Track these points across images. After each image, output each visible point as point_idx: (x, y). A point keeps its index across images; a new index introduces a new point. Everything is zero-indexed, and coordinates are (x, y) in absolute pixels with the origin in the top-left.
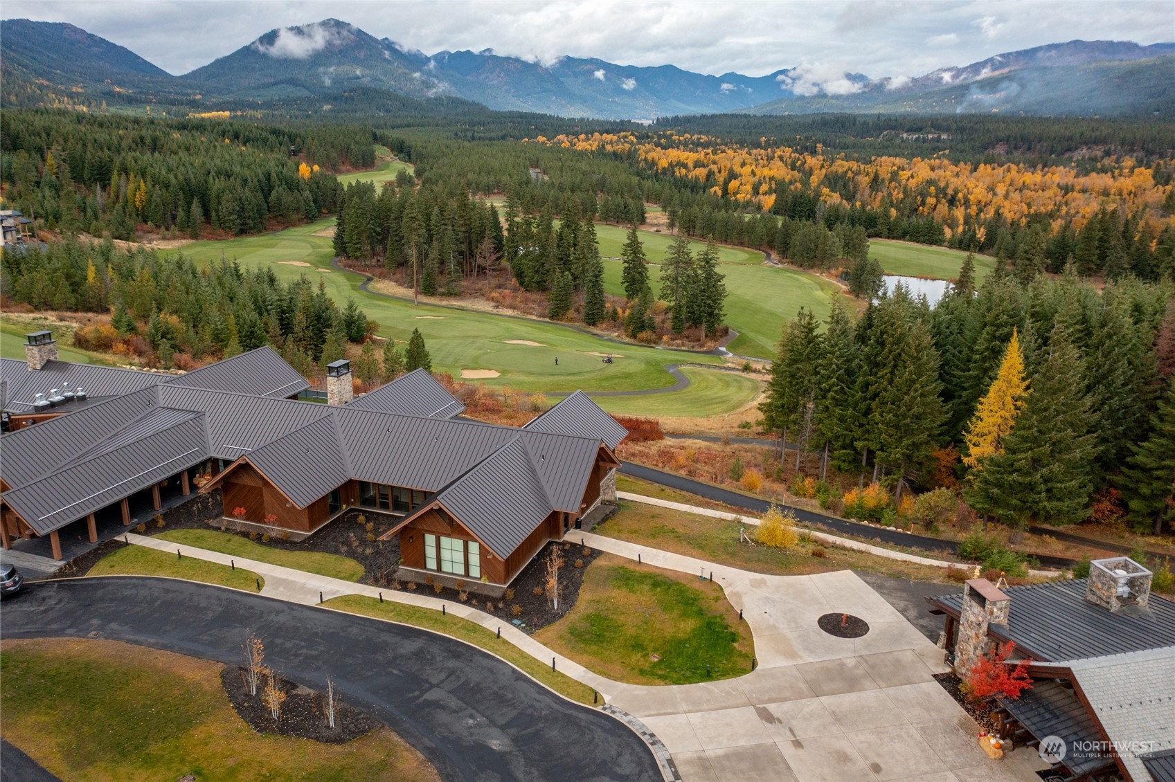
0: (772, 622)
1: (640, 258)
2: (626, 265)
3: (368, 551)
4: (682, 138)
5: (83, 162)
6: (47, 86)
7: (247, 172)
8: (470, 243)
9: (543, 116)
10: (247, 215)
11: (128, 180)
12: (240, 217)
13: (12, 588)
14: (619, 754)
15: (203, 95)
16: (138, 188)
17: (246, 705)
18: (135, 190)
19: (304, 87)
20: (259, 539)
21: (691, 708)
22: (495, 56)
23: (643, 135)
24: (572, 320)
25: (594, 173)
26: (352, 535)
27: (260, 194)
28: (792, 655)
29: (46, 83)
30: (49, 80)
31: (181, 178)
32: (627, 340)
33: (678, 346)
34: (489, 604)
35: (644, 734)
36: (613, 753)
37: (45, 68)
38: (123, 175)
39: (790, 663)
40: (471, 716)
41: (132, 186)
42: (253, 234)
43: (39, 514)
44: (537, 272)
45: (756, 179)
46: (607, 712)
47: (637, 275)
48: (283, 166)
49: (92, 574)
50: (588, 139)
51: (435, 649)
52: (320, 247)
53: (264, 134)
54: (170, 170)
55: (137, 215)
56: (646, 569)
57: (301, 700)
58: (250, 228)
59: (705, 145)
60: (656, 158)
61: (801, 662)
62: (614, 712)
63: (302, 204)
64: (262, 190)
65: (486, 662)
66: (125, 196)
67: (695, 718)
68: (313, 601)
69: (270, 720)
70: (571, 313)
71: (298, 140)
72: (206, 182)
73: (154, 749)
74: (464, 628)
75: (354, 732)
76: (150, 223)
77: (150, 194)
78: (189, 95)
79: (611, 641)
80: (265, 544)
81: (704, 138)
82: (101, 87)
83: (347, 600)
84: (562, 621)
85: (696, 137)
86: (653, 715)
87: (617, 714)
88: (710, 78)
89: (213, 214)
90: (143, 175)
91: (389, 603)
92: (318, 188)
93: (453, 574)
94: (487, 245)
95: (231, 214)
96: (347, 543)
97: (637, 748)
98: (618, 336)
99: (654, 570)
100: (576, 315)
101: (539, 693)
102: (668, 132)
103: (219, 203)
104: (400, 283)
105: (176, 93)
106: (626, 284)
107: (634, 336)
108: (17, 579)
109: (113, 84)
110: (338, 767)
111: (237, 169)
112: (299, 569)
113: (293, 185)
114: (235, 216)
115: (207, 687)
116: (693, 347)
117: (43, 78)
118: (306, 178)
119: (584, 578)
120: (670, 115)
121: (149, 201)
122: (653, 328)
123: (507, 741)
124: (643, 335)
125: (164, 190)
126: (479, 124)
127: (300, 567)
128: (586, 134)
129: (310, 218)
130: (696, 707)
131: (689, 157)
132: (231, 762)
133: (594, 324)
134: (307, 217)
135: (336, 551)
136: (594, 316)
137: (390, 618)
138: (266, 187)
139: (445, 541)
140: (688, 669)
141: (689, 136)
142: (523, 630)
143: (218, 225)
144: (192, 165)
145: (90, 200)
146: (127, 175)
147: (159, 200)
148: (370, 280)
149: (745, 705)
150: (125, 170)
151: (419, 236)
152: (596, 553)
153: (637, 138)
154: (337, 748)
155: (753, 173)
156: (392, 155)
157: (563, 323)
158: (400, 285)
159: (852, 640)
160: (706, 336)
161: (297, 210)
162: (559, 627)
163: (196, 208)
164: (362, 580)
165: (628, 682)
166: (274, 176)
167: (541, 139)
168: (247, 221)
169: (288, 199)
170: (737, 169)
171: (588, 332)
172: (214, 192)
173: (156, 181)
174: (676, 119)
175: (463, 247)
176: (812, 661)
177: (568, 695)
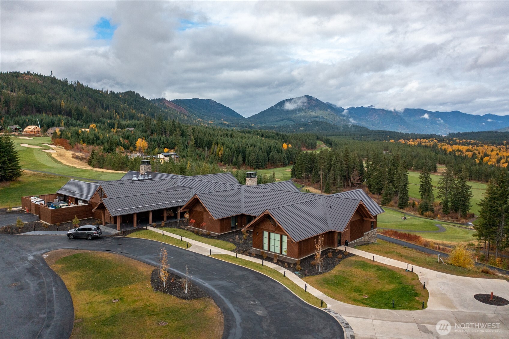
0: (443, 292)
1: (429, 181)
2: (422, 183)
3: (241, 242)
4: (461, 141)
5: (204, 140)
6: (201, 121)
7: (262, 145)
8: (348, 173)
9: (394, 132)
10: (259, 161)
11: (218, 146)
12: (257, 162)
13: (96, 235)
14: (324, 328)
15: (255, 124)
16: (220, 149)
17: (156, 281)
18: (219, 150)
19: (293, 121)
20: (197, 233)
21: (377, 318)
22: (374, 109)
23: (441, 140)
24: (392, 206)
25: (414, 152)
26: (237, 236)
27: (266, 154)
28: (452, 307)
29: (201, 120)
30: (202, 119)
31: (236, 146)
32: (419, 216)
33: (445, 220)
34: (286, 264)
35: (343, 323)
36: (321, 327)
37: (202, 115)
38: (216, 145)
39: (449, 310)
40: (254, 301)
41: (218, 148)
42: (261, 169)
43: (114, 208)
44: (377, 184)
45: (499, 157)
46: (326, 311)
47: (427, 188)
48: (276, 144)
49: (128, 236)
50: (414, 141)
51: (251, 276)
52: (287, 174)
53: (273, 135)
54: (233, 143)
55: (219, 159)
56: (376, 264)
57: (179, 283)
58: (260, 166)
59: (473, 144)
60: (447, 148)
61: (456, 310)
62: (330, 312)
63: (282, 158)
64: (267, 152)
65: (273, 284)
66: (216, 152)
67: (377, 322)
68: (207, 254)
69: (162, 287)
70: (392, 203)
71: (286, 137)
72: (246, 148)
73: (110, 289)
74: (269, 271)
75: (195, 297)
76: (223, 162)
77: (224, 152)
78: (250, 124)
79: (344, 286)
80: (199, 235)
81: (473, 141)
82: (220, 121)
83: (222, 256)
84: (320, 275)
85: (468, 141)
86: (352, 317)
87: (332, 313)
88: (478, 117)
89: (247, 160)
90: (223, 145)
91: (239, 259)
92: (289, 153)
93: (274, 252)
94: (356, 173)
95: (253, 160)
96: (234, 239)
97: (336, 328)
98: (414, 214)
99: (381, 265)
100: (395, 204)
101: (293, 298)
102: (454, 139)
103: (249, 156)
104: (315, 188)
105: (245, 124)
106: (421, 192)
107: (422, 214)
108: (99, 232)
109: (223, 121)
110: (180, 308)
111: (258, 144)
112: (208, 244)
113: (279, 151)
114: (255, 161)
115: (145, 274)
116: (453, 221)
117: (200, 118)
118: (285, 149)
119: (340, 262)
120: (456, 132)
121: (224, 155)
122: (433, 211)
123: (266, 312)
124: (427, 213)
125: (229, 150)
126: (364, 135)
127: (209, 243)
128: (413, 139)
129: (285, 165)
130: (380, 318)
131: (464, 148)
132: (137, 298)
133: (402, 208)
134: (284, 164)
135: (228, 241)
136: (403, 204)
137: (238, 264)
138: (269, 151)
139: (272, 235)
140: (382, 303)
141: (465, 141)
142: (299, 276)
143: (248, 164)
144: (242, 142)
145: (203, 153)
146: (218, 145)
147: (227, 154)
148: (303, 186)
149: (412, 322)
150: (217, 143)
151: (324, 166)
152: (350, 255)
153: (438, 141)
154: (184, 301)
155: (497, 154)
156: (324, 145)
157: (388, 207)
158: (316, 189)
159: (496, 306)
160: (461, 217)
161: (280, 161)
162: (319, 277)
163: (240, 158)
164: (233, 251)
165: (345, 302)
166: (272, 147)
167: (392, 141)
168: (259, 163)
169: (277, 156)
170: (489, 152)
171: (399, 211)
172: (248, 152)
173: (227, 147)
174: (459, 134)
175: (345, 174)
176: (464, 311)
177: (308, 301)
